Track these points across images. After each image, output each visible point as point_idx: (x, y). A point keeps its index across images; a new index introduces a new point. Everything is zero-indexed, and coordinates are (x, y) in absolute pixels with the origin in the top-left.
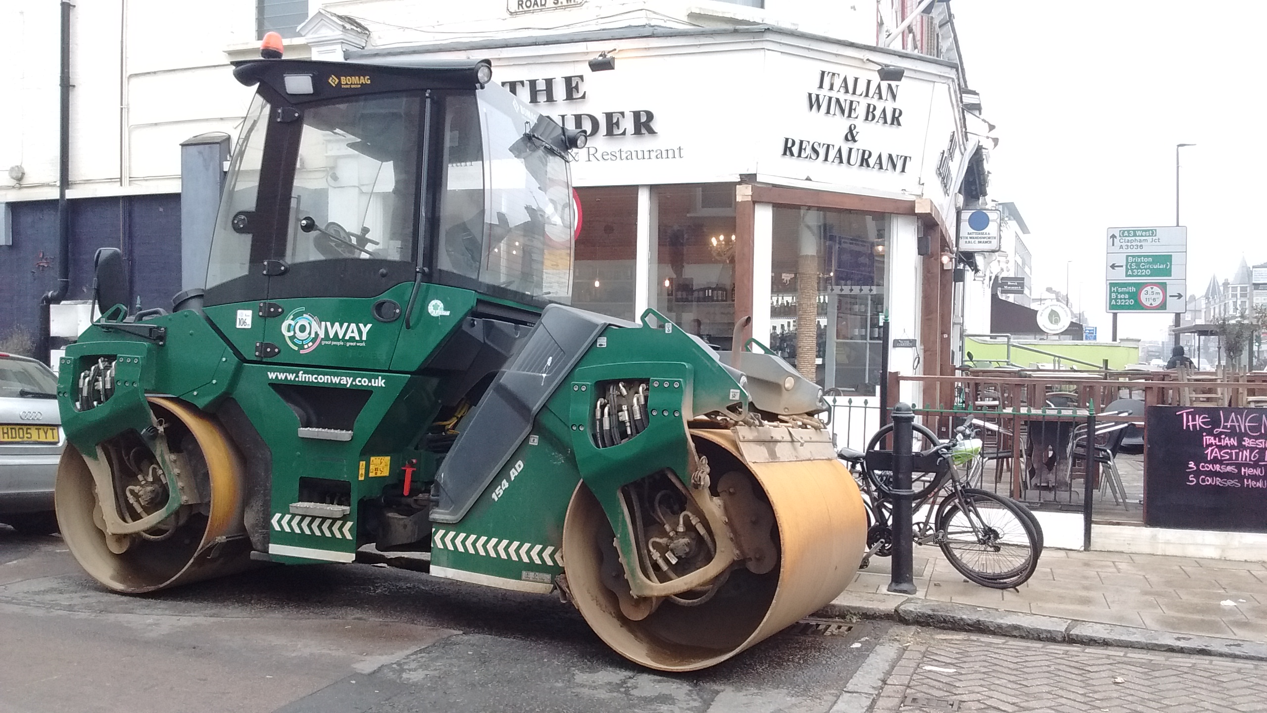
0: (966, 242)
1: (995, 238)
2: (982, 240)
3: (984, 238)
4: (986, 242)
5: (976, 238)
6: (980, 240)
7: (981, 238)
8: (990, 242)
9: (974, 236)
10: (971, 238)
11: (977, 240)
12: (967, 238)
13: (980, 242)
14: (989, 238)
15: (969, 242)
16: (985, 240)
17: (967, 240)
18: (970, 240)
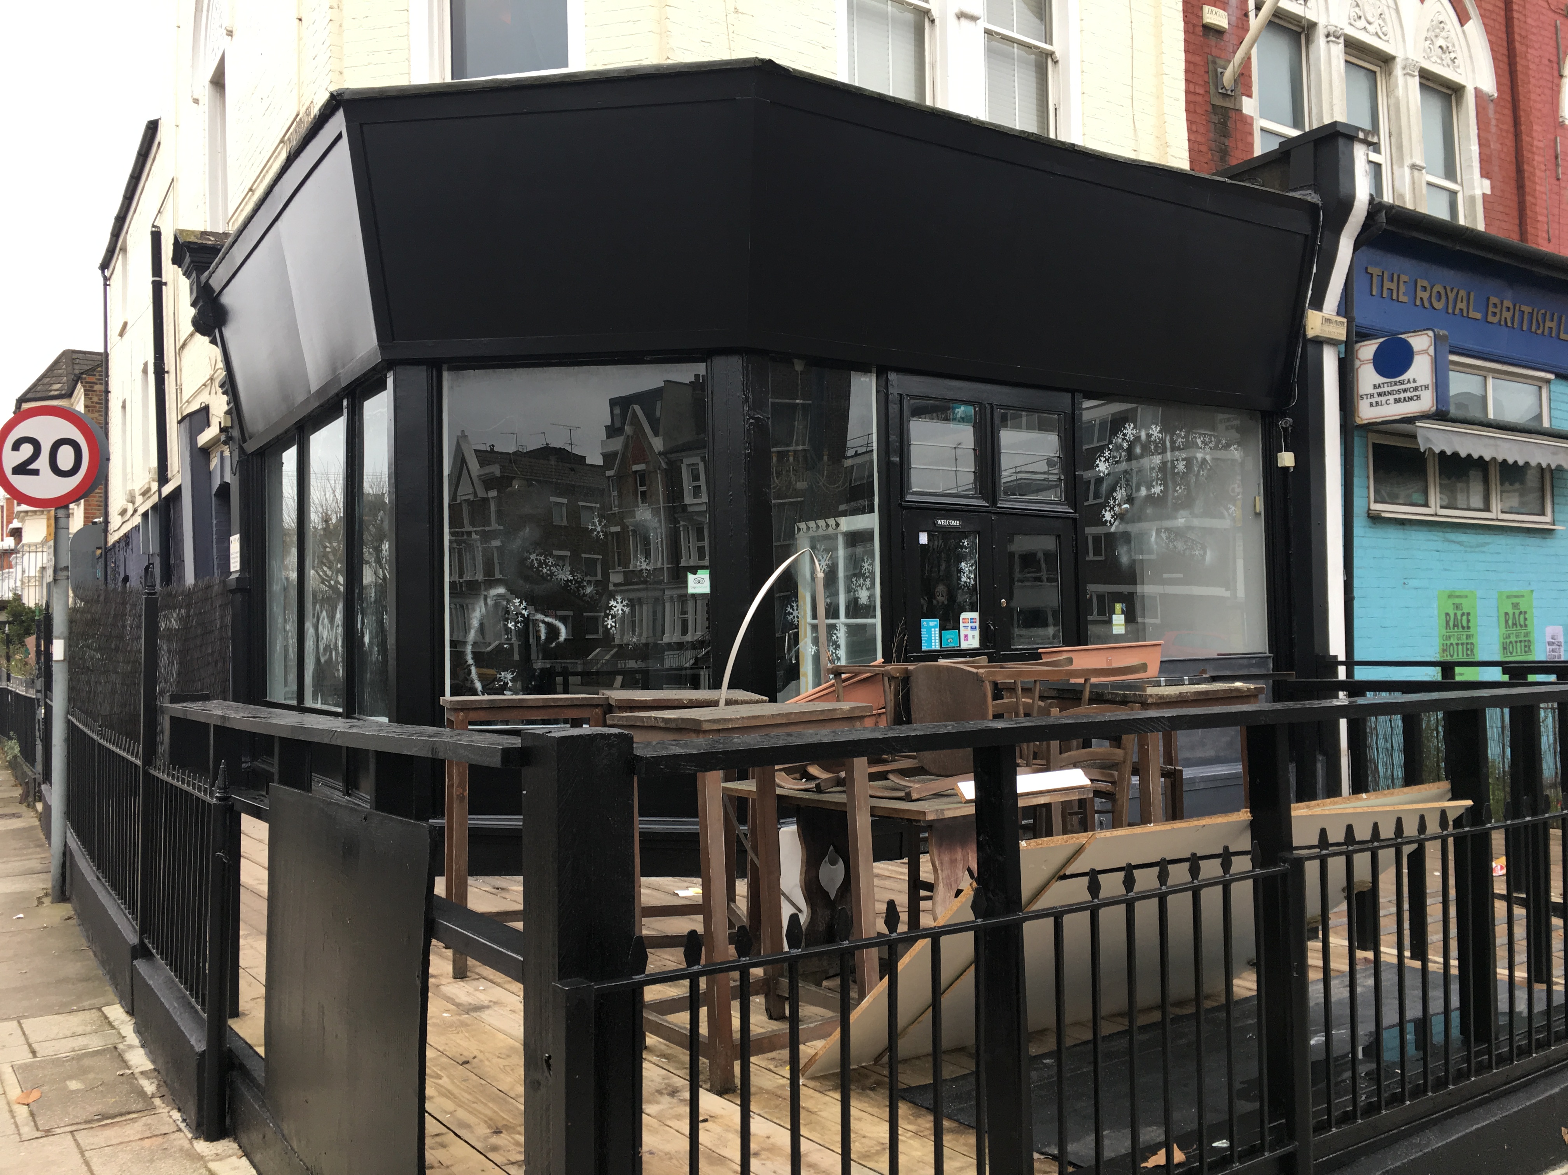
0: (1371, 404)
1: (1427, 387)
2: (1402, 395)
3: (1405, 391)
4: (1411, 399)
5: (1390, 393)
6: (1397, 396)
7: (1398, 391)
8: (1418, 397)
9: (1386, 389)
10: (1379, 395)
11: (1391, 398)
12: (1372, 396)
13: (1397, 401)
14: (1416, 389)
15: (1377, 403)
16: (1408, 394)
17: (1373, 400)
18: (1379, 399)
